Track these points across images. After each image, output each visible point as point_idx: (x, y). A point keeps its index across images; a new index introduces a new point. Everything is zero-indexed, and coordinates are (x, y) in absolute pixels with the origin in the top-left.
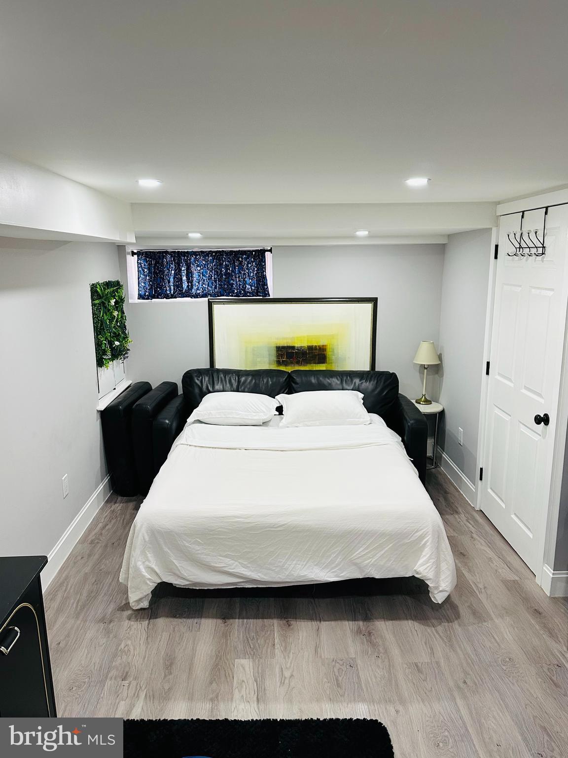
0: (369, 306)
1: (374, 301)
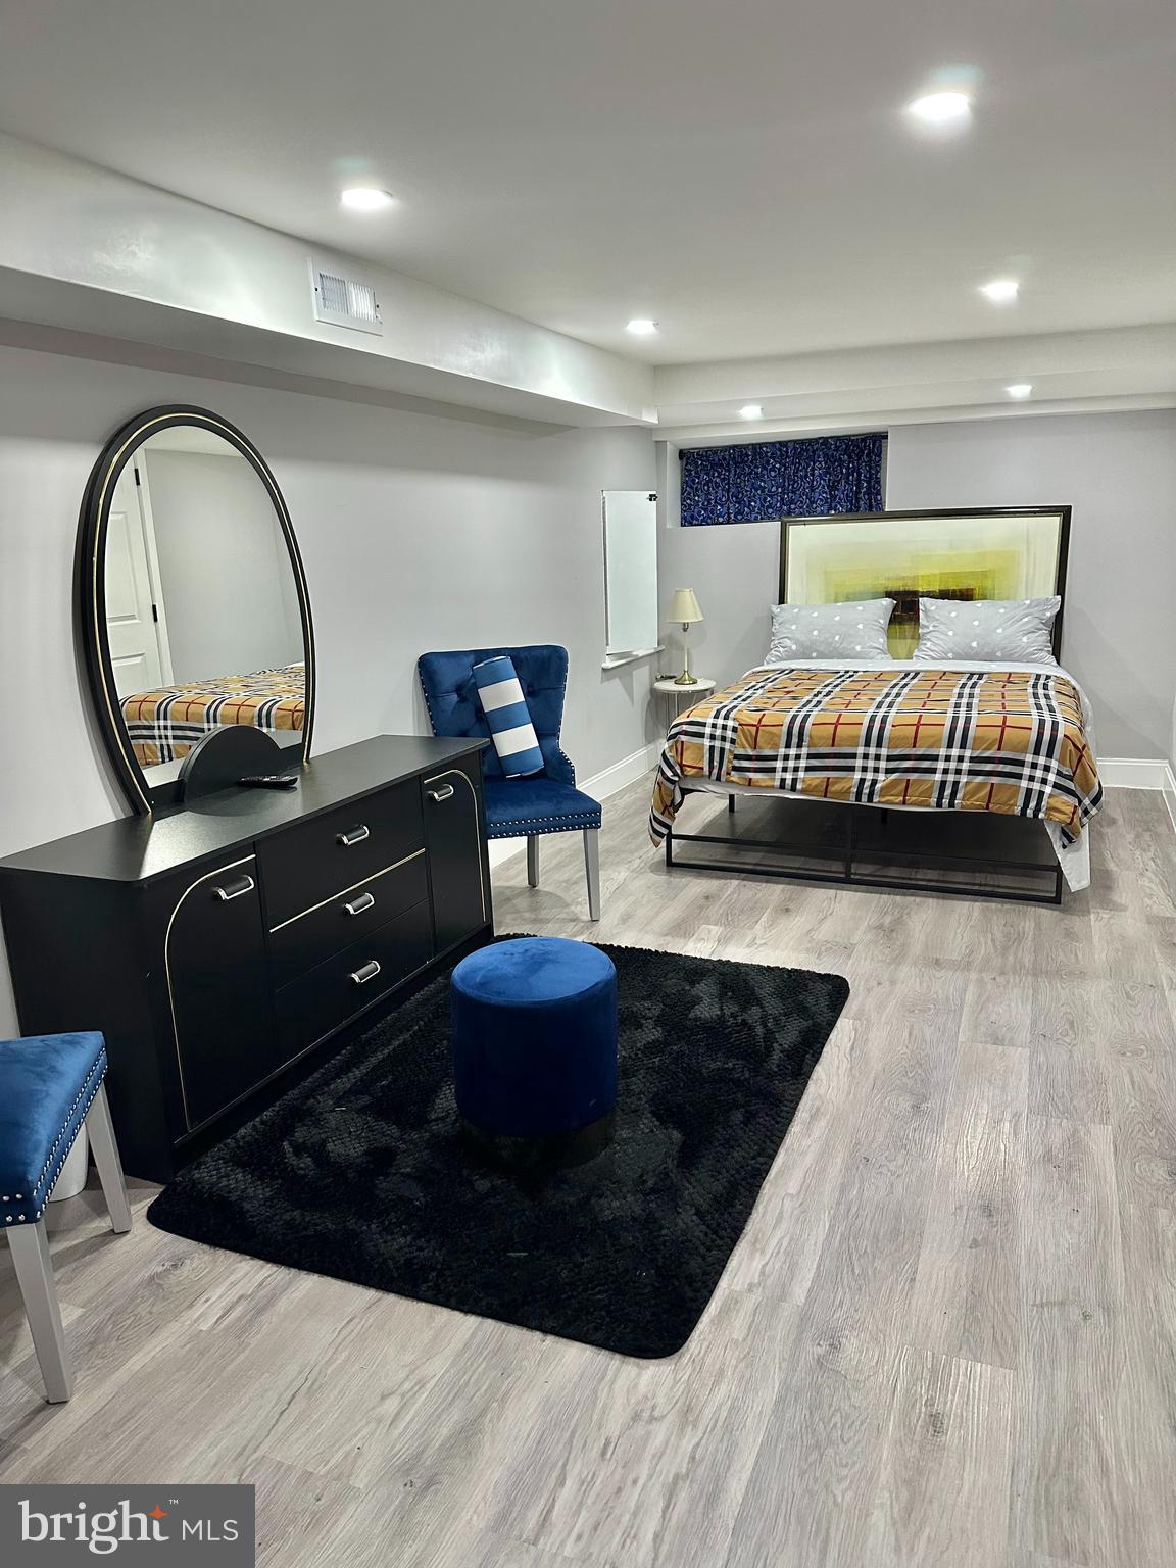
0: (1055, 521)
1: (1065, 513)
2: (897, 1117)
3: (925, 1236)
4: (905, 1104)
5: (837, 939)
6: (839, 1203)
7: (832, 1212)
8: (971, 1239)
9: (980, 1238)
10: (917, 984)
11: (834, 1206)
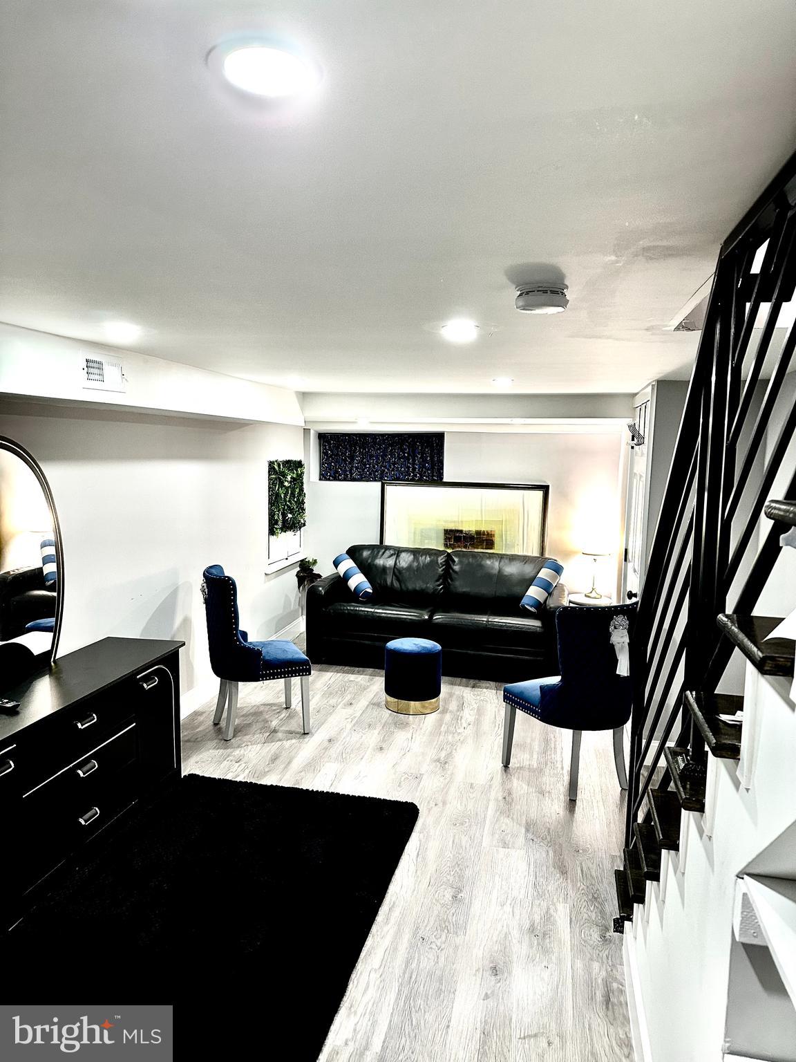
0: (540, 494)
1: (545, 489)
2: (443, 905)
3: (457, 993)
4: (448, 895)
5: (412, 771)
6: (404, 973)
7: (400, 980)
8: (484, 993)
9: (489, 992)
10: (459, 804)
11: (401, 975)
